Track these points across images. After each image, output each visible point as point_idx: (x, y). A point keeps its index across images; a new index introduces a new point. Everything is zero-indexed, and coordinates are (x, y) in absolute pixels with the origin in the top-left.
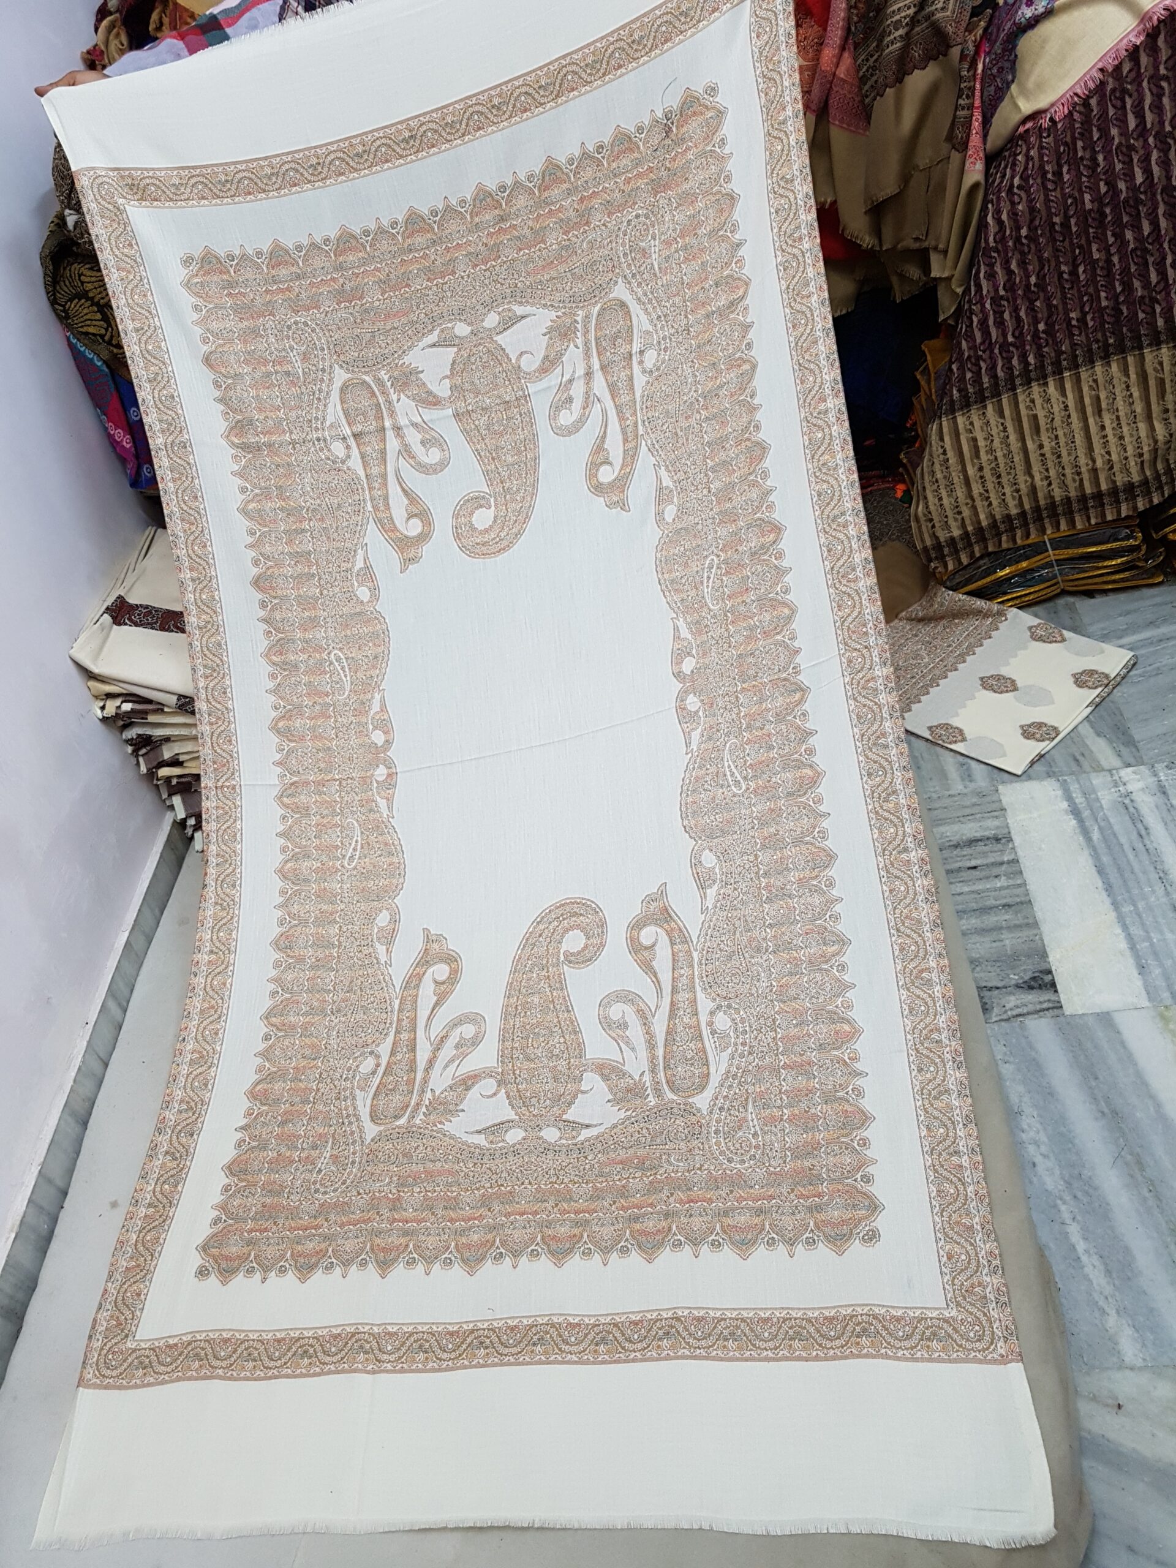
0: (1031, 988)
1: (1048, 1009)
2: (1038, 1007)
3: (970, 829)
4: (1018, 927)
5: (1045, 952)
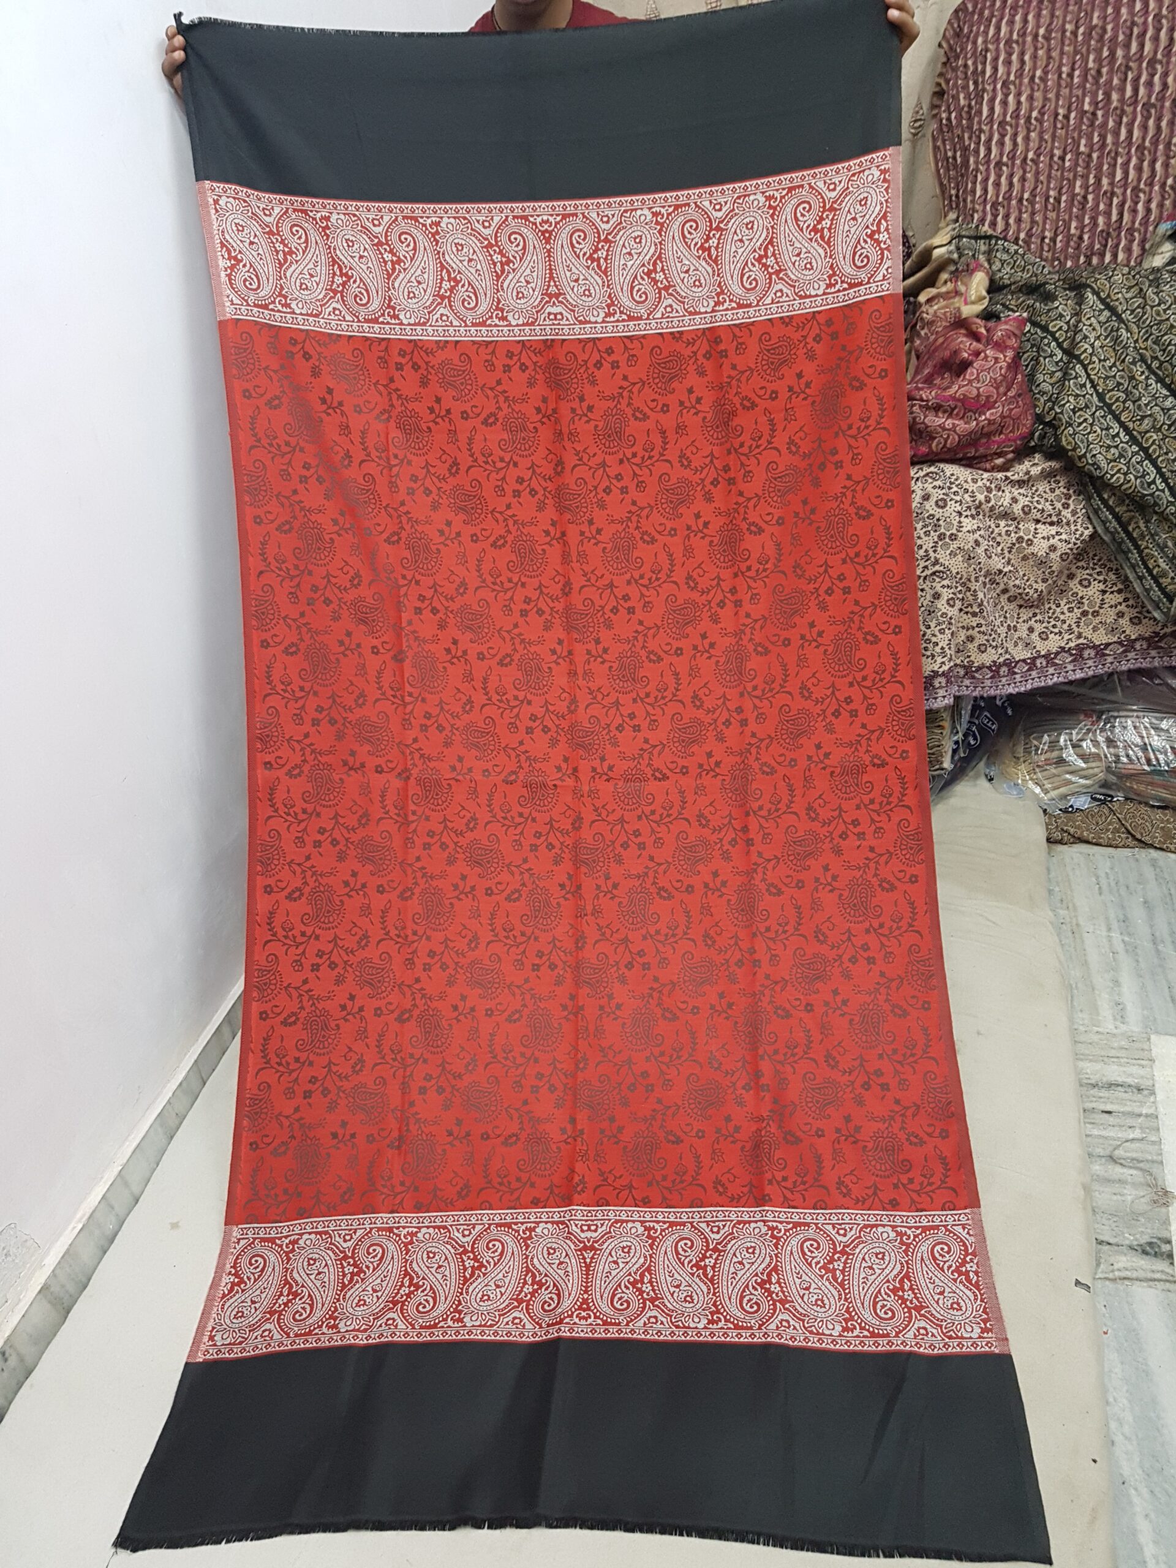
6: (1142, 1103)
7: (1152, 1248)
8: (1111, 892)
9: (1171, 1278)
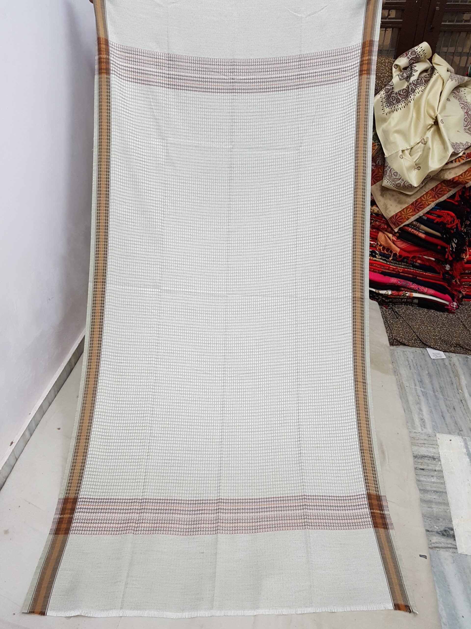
0: (443, 535)
1: (450, 548)
2: (446, 546)
3: (423, 451)
4: (440, 503)
5: (451, 519)
6: (436, 465)
7: (446, 533)
8: (414, 368)
9: (455, 547)
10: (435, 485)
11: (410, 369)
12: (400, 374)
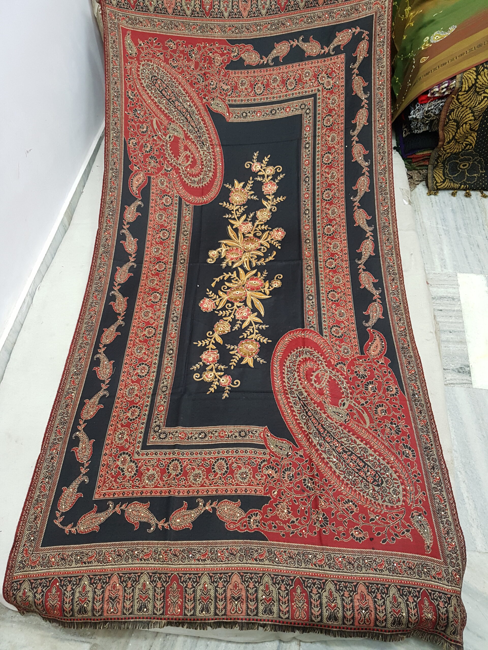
0: (460, 372)
1: (465, 383)
2: (461, 382)
3: (441, 292)
4: (457, 342)
5: (468, 356)
6: (455, 305)
7: (462, 370)
9: (470, 382)
10: (453, 325)
11: (432, 206)
12: (421, 213)
